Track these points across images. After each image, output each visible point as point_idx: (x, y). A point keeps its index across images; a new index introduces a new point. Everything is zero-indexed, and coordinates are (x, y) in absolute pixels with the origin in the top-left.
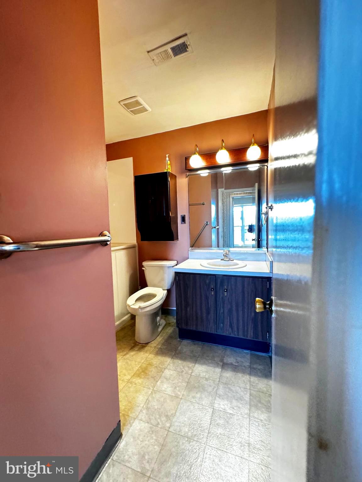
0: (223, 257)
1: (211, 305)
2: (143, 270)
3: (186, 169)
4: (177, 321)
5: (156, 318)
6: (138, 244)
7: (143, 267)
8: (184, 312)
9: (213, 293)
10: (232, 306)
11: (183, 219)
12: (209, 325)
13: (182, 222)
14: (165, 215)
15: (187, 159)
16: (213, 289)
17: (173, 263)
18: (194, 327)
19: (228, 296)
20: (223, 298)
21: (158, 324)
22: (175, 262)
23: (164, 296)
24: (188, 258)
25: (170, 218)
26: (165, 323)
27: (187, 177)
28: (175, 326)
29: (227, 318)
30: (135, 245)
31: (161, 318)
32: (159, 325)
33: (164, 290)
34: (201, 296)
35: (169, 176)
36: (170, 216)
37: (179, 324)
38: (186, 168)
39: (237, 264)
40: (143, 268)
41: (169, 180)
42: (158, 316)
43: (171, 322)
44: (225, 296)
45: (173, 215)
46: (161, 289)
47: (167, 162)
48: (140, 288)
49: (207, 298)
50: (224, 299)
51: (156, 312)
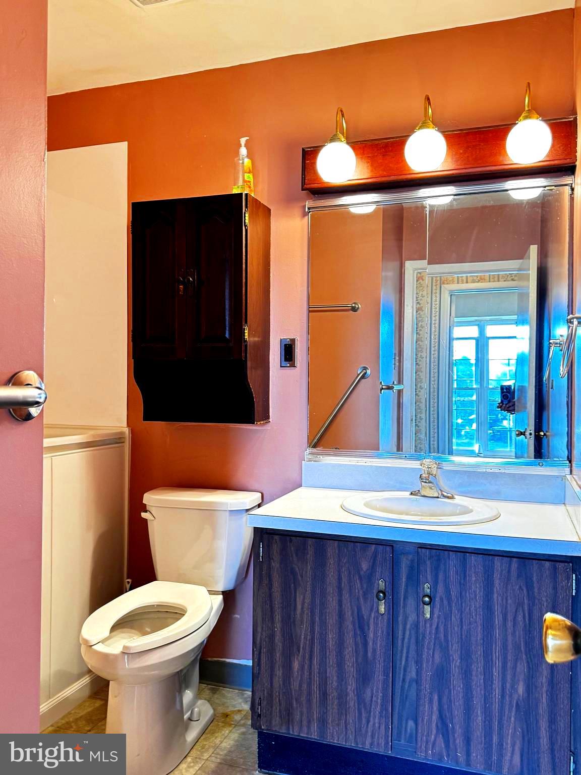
0: (418, 485)
1: (374, 651)
2: (145, 521)
3: (303, 190)
4: (253, 707)
5: (180, 692)
6: (133, 432)
7: (146, 511)
8: (279, 672)
9: (382, 609)
10: (446, 656)
11: (288, 352)
12: (368, 722)
13: (284, 364)
14: (227, 336)
15: (309, 155)
16: (384, 593)
17: (247, 499)
18: (315, 726)
19: (436, 620)
20: (416, 625)
21: (186, 717)
22: (255, 497)
23: (212, 614)
24: (300, 486)
25: (246, 346)
26: (211, 712)
27: (305, 214)
28: (244, 725)
29: (431, 701)
30: (122, 433)
31: (198, 696)
32: (190, 719)
33: (211, 592)
34: (341, 615)
35: (246, 207)
36: (246, 341)
37: (259, 716)
38: (303, 183)
39: (467, 511)
40: (144, 515)
41: (247, 221)
42: (187, 687)
43: (231, 709)
44: (426, 621)
45: (256, 339)
46: (202, 591)
47: (243, 163)
48: (128, 586)
49: (361, 625)
50: (421, 630)
51: (181, 671)
